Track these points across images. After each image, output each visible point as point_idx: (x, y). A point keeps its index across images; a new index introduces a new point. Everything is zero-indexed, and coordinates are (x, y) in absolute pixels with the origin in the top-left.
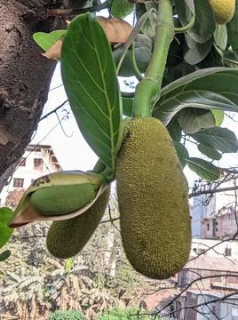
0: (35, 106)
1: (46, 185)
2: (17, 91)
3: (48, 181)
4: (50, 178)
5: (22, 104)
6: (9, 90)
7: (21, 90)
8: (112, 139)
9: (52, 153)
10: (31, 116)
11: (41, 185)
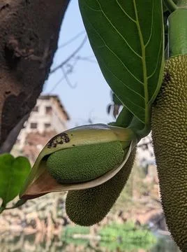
0: (46, 55)
1: (65, 145)
2: (27, 40)
3: (67, 141)
4: (69, 136)
5: (33, 53)
6: (19, 39)
7: (31, 39)
8: (145, 84)
9: (59, 101)
10: (42, 66)
11: (59, 146)
